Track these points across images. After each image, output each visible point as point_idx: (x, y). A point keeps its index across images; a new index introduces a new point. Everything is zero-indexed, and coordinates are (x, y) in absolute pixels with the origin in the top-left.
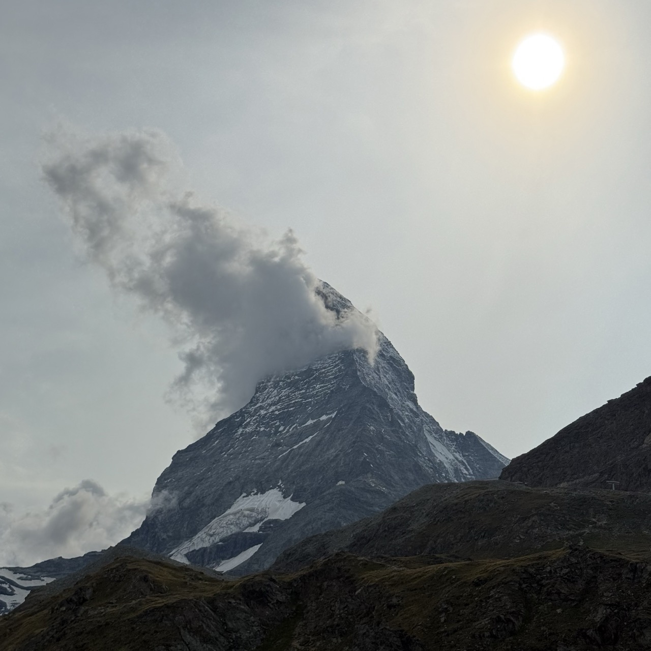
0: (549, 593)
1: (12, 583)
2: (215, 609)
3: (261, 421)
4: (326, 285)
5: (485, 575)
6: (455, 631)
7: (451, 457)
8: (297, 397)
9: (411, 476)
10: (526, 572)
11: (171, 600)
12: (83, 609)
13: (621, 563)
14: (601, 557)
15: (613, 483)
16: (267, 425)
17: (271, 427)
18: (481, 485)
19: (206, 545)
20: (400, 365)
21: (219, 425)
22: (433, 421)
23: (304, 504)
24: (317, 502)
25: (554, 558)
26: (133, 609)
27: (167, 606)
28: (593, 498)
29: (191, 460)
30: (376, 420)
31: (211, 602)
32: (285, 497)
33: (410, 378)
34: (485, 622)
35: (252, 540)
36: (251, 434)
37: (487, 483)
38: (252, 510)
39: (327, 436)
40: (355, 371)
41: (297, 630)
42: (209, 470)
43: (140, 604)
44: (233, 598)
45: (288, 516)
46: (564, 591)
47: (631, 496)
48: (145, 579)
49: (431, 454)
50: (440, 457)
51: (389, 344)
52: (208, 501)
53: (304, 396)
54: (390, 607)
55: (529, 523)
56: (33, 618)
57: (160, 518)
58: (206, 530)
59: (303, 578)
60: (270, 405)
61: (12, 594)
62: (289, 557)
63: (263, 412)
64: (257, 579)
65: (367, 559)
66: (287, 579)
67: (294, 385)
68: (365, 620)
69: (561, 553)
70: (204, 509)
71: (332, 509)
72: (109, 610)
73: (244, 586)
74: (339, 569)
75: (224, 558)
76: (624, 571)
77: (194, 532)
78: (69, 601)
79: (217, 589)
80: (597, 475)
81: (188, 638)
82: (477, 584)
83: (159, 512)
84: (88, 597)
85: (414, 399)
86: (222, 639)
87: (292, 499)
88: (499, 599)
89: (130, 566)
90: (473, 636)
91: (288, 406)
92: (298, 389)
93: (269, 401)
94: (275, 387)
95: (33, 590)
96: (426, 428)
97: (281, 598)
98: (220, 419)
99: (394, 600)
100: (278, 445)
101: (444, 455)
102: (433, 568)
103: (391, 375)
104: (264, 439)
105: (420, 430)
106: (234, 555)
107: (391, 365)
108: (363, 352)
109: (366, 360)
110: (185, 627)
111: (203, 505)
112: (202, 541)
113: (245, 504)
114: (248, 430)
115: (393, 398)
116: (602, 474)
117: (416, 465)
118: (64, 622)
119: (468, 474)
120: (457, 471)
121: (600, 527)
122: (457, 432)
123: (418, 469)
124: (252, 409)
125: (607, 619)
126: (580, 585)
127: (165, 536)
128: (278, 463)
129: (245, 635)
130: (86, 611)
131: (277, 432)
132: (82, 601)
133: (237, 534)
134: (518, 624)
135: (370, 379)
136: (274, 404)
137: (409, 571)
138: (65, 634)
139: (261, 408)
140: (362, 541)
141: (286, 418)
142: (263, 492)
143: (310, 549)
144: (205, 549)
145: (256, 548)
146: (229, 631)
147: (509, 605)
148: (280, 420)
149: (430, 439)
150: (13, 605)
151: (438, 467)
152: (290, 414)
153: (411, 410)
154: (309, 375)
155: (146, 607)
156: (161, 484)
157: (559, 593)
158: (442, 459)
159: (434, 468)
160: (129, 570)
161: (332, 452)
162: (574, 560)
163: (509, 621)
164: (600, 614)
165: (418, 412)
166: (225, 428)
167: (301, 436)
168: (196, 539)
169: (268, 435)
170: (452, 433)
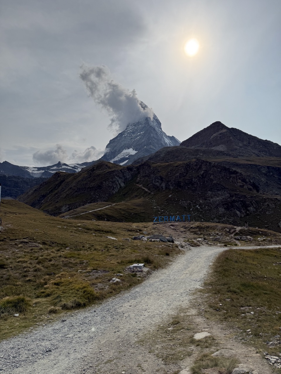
0: (192, 168)
1: (77, 167)
2: (122, 172)
3: (128, 133)
4: (142, 102)
5: (178, 165)
6: (172, 176)
7: (169, 141)
8: (136, 128)
9: (160, 146)
10: (187, 164)
11: (113, 170)
12: (94, 171)
13: (207, 162)
14: (203, 161)
15: (204, 146)
16: (129, 134)
17: (130, 135)
18: (176, 147)
19: (117, 160)
20: (158, 121)
21: (119, 134)
22: (165, 134)
23: (137, 151)
24: (140, 151)
25: (193, 161)
26: (105, 172)
27: (112, 171)
28: (200, 149)
29: (114, 142)
30: (153, 133)
31: (121, 170)
32: (133, 150)
33: (160, 124)
34: (178, 174)
35: (127, 159)
36: (126, 136)
37: (177, 146)
38: (127, 153)
39: (142, 137)
40: (149, 122)
41: (139, 176)
42: (117, 144)
43: (106, 170)
44: (125, 170)
45: (134, 154)
46: (195, 168)
47: (208, 149)
48: (107, 166)
49: (164, 141)
50: (166, 142)
51: (156, 116)
52: (117, 151)
53: (137, 128)
54: (158, 171)
55: (186, 155)
56: (84, 173)
57: (107, 154)
58: (117, 157)
59: (140, 166)
60: (130, 130)
61: (78, 169)
62: (135, 162)
63: (128, 131)
64: (130, 166)
65: (153, 162)
66: (136, 166)
67: (135, 125)
68: (153, 174)
69: (194, 160)
70: (116, 152)
71: (143, 153)
72: (100, 172)
73: (127, 167)
74: (147, 164)
75: (121, 162)
76: (208, 163)
77: (114, 157)
78: (91, 170)
79: (122, 168)
80: (200, 145)
81: (116, 177)
82: (177, 166)
83: (107, 153)
84: (95, 169)
85: (161, 129)
86: (123, 178)
87: (135, 150)
88: (181, 170)
89: (103, 163)
90: (176, 177)
91: (134, 130)
92: (136, 126)
93: (130, 129)
94: (131, 126)
95: (82, 168)
96: (163, 135)
97: (135, 170)
98: (119, 133)
99: (159, 170)
100: (132, 139)
101: (167, 141)
102: (167, 164)
103: (156, 123)
104: (129, 137)
105: (162, 135)
106: (123, 162)
107: (156, 121)
108: (150, 118)
109: (151, 120)
110: (116, 175)
111: (116, 151)
112: (116, 159)
113: (125, 151)
114: (125, 135)
115: (157, 128)
116: (201, 144)
117: (161, 143)
118: (91, 174)
119: (172, 145)
120: (170, 144)
121: (201, 155)
122: (170, 136)
123: (161, 144)
124: (126, 131)
125: (203, 173)
126: (198, 167)
127: (108, 158)
128: (132, 143)
129: (128, 177)
130: (95, 172)
131: (132, 136)
132: (94, 170)
133: (124, 158)
134: (185, 174)
135: (152, 124)
136: (131, 130)
137: (162, 164)
138: (91, 176)
139: (128, 130)
140: (150, 159)
141: (133, 133)
142: (129, 149)
143: (140, 160)
144: (117, 161)
145: (127, 161)
146: (125, 176)
147: (183, 171)
148: (132, 133)
149: (164, 137)
150: (78, 171)
151: (166, 144)
152: (134, 132)
153: (160, 131)
154: (139, 123)
155: (108, 171)
156: (107, 147)
157: (194, 168)
158: (167, 142)
159: (165, 144)
160: (103, 164)
161: (143, 140)
162: (197, 161)
163: (183, 174)
164: (203, 172)
165: (162, 132)
166: (120, 135)
167: (137, 137)
168: (115, 159)
169: (130, 137)
170: (169, 136)
